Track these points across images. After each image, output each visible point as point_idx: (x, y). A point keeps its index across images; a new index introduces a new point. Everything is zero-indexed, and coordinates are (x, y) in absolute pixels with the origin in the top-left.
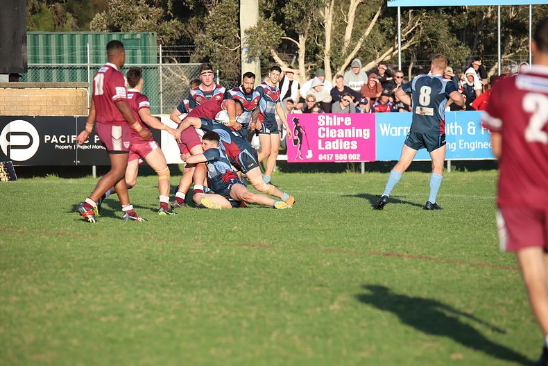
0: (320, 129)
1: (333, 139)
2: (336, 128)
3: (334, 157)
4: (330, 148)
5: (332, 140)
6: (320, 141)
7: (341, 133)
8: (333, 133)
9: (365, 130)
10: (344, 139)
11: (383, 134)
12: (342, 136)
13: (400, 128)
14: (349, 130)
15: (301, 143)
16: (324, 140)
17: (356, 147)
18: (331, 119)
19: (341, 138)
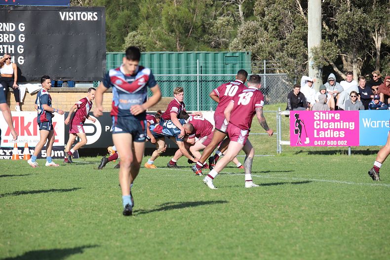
0: (315, 123)
1: (327, 130)
2: (329, 121)
3: (326, 143)
4: (323, 136)
5: (324, 130)
6: (315, 131)
7: (332, 125)
8: (326, 125)
9: (351, 123)
10: (334, 130)
11: (365, 126)
12: (333, 127)
13: (378, 122)
14: (339, 123)
15: (300, 132)
16: (319, 130)
17: (344, 136)
18: (324, 115)
19: (332, 129)
